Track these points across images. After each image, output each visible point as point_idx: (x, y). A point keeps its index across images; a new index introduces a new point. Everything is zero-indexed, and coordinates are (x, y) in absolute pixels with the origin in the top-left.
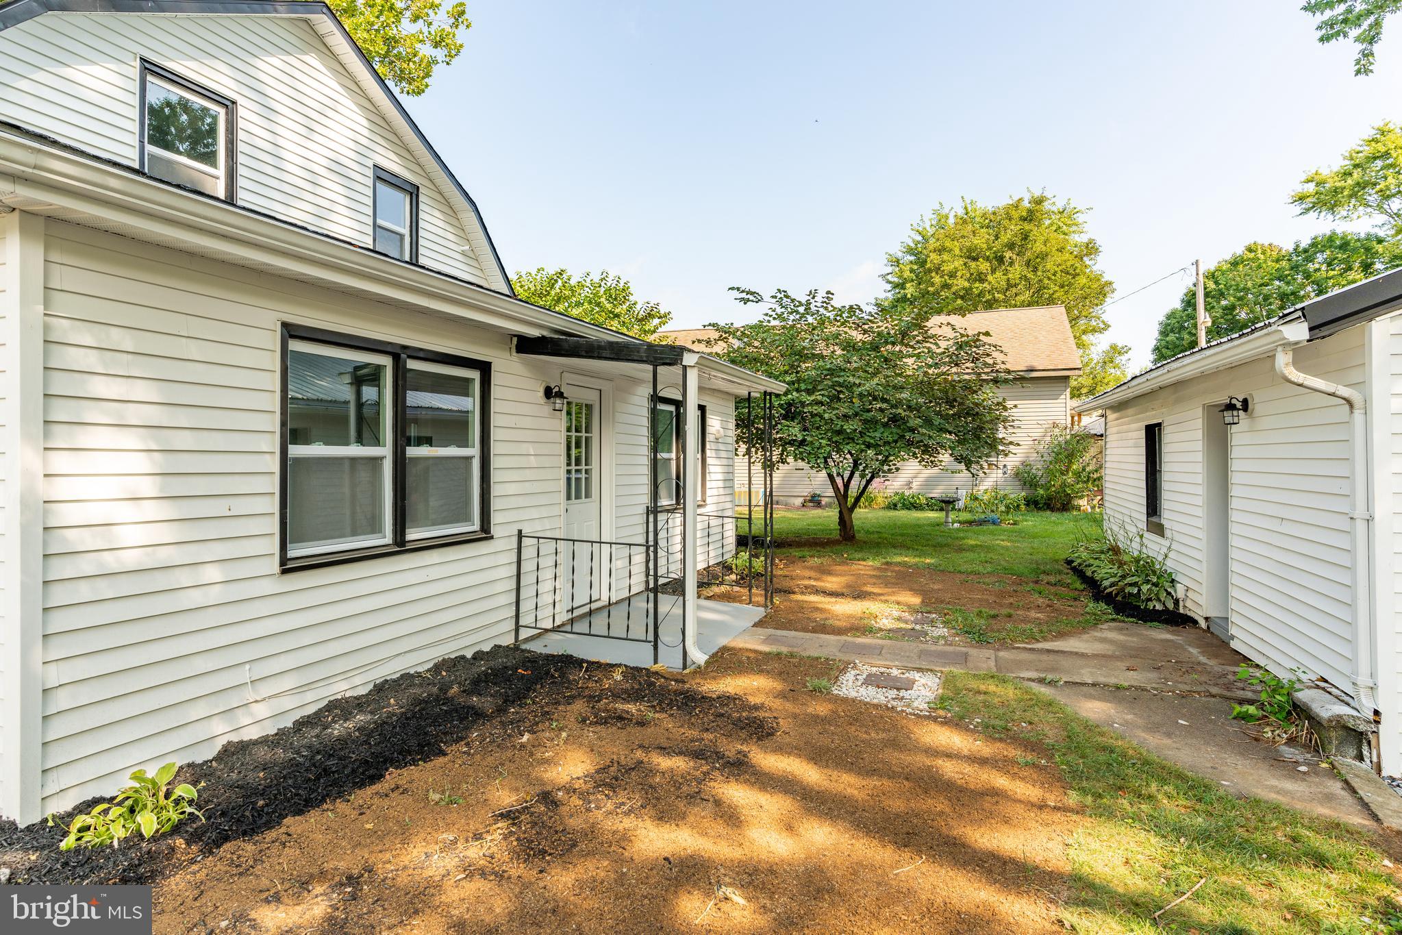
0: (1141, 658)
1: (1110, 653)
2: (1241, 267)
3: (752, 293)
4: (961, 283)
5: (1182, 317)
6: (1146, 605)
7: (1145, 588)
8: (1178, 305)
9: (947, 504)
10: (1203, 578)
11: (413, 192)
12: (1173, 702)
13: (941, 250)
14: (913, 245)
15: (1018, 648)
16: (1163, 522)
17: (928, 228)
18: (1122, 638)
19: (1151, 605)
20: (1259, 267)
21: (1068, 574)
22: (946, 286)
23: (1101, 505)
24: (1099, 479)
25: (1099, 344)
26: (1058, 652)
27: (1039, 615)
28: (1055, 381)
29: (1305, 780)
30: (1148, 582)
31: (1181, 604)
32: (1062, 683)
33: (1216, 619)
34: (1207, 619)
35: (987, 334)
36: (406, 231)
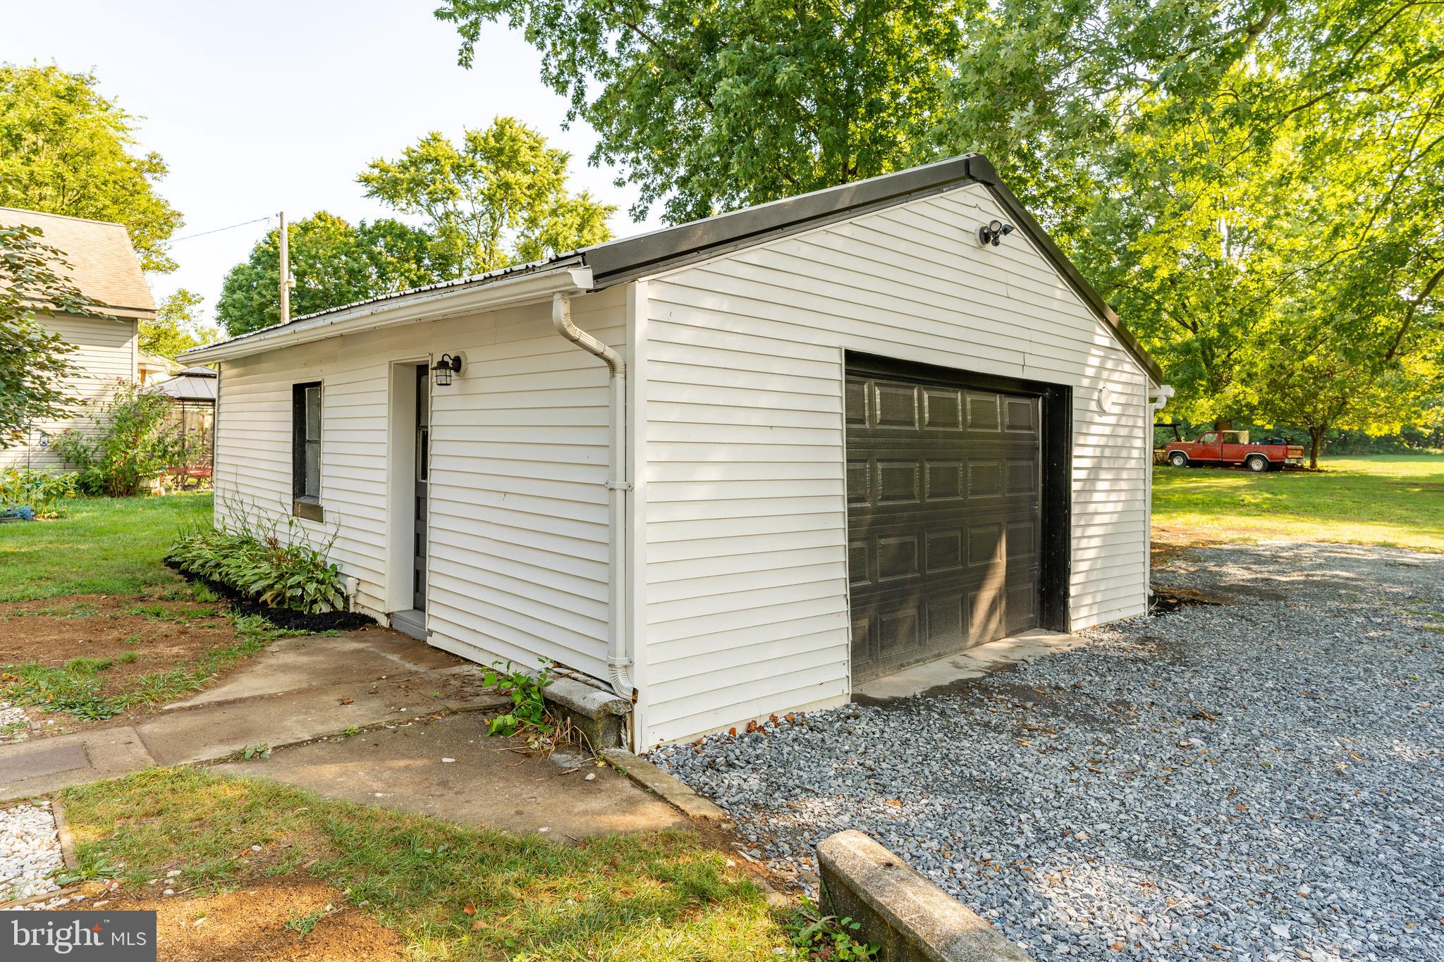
0: (346, 683)
1: (305, 685)
2: (312, 234)
5: (250, 275)
6: (311, 608)
7: (311, 587)
10: (384, 567)
12: (420, 735)
15: (171, 711)
16: (322, 503)
18: (304, 659)
19: (317, 609)
20: (329, 238)
21: (181, 581)
24: (179, 453)
26: (234, 702)
27: (175, 650)
28: (108, 324)
29: (601, 791)
30: (310, 579)
31: (352, 601)
32: (269, 752)
33: (401, 614)
34: (388, 615)
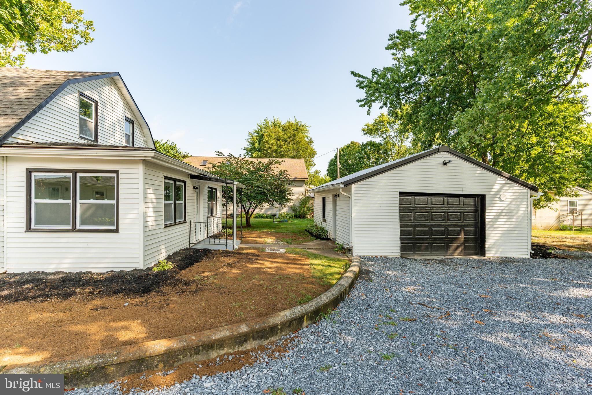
0: (320, 245)
2: (349, 148)
3: (221, 153)
4: (275, 148)
5: (334, 162)
7: (322, 233)
8: (334, 158)
9: (274, 216)
10: (332, 230)
11: (132, 123)
12: (325, 250)
13: (269, 136)
14: (257, 130)
15: (298, 245)
16: (326, 219)
17: (263, 125)
19: (323, 237)
20: (354, 149)
21: (306, 232)
22: (270, 148)
23: (313, 216)
24: (313, 209)
25: (312, 170)
26: (306, 245)
27: (301, 239)
28: (300, 182)
31: (328, 236)
32: (307, 248)
33: (334, 238)
35: (287, 171)
36: (131, 135)
